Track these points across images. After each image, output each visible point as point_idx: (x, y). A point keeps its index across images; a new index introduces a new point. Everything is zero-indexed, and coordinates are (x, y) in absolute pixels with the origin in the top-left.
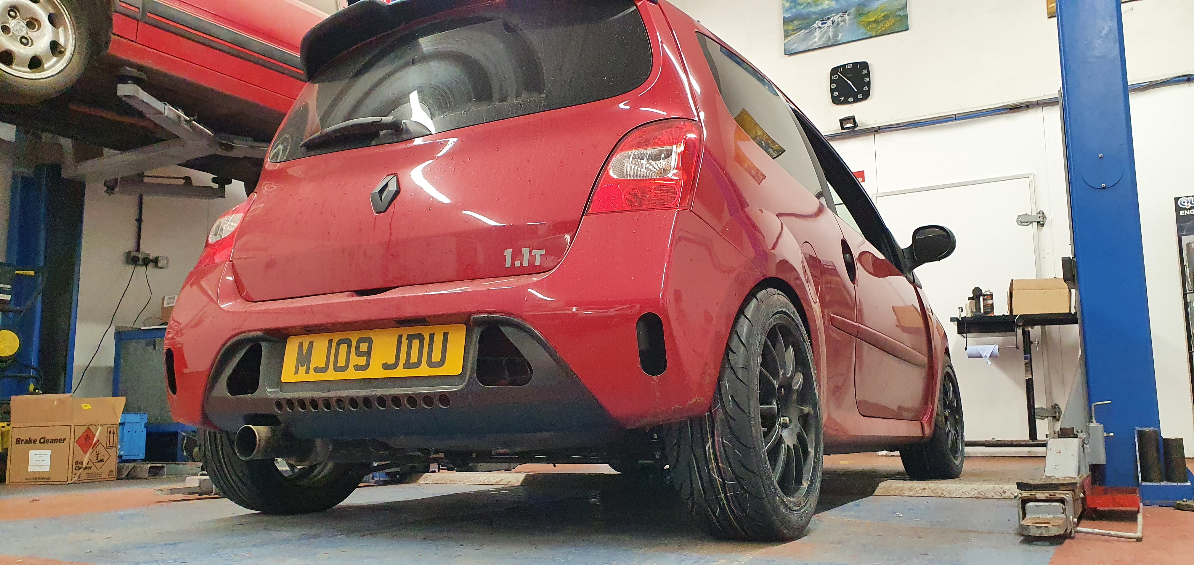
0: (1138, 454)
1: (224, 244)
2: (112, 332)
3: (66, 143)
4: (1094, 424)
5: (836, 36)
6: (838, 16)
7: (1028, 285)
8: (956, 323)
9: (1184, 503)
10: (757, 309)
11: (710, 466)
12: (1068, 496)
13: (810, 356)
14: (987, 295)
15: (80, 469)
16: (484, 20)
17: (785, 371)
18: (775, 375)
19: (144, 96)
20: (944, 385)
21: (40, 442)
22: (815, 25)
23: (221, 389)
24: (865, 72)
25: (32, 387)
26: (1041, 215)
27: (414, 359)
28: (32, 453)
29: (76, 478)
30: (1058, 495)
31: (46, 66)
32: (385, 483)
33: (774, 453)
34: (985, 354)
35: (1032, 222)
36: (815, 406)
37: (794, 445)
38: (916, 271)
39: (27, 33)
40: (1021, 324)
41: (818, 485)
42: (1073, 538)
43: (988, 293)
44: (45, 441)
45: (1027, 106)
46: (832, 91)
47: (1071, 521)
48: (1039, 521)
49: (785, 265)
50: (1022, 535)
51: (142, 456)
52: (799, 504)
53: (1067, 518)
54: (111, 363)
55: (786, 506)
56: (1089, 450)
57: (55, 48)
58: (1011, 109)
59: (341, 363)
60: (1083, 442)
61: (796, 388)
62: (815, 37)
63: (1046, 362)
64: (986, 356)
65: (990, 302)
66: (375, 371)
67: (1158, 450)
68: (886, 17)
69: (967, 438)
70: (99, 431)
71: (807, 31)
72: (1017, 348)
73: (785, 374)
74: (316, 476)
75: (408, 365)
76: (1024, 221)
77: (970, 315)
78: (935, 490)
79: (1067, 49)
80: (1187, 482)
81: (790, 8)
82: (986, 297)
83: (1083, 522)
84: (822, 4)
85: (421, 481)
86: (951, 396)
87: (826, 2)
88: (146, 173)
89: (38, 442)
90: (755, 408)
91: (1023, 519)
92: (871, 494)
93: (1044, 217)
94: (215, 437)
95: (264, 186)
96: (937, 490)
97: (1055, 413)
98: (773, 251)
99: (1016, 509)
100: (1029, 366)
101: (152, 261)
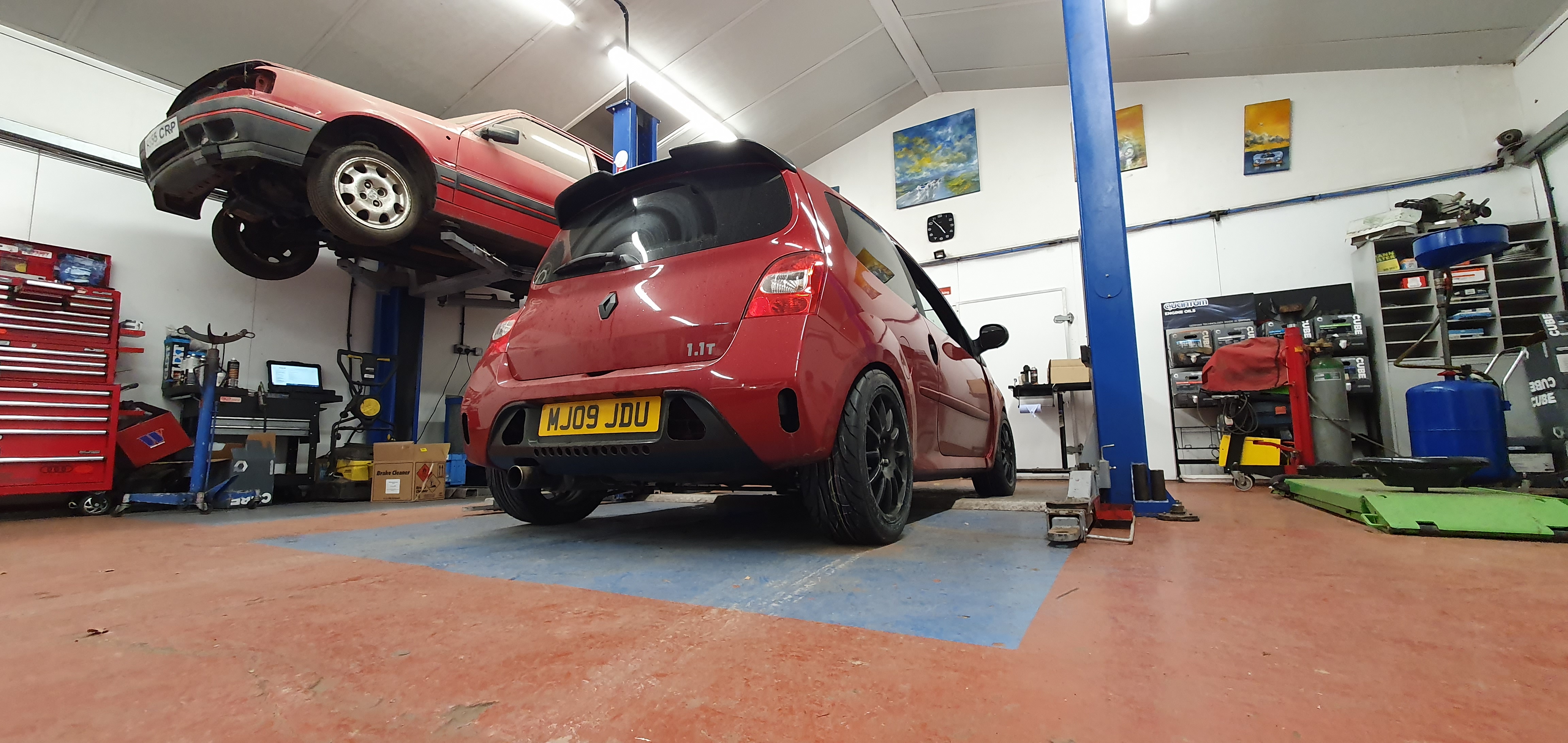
0: (1133, 481)
1: (502, 340)
2: (444, 398)
3: (411, 272)
4: (1103, 460)
5: (931, 195)
6: (933, 182)
7: (1062, 363)
8: (1012, 389)
9: (1165, 515)
10: (865, 384)
11: (831, 495)
12: (1081, 512)
13: (904, 415)
14: (1033, 370)
15: (419, 491)
16: (678, 185)
17: (885, 427)
18: (878, 430)
19: (459, 240)
20: (1002, 433)
21: (393, 474)
22: (917, 189)
23: (499, 440)
24: (950, 220)
25: (389, 437)
26: (1070, 316)
27: (626, 421)
28: (387, 481)
29: (417, 498)
30: (1075, 512)
31: (391, 220)
32: (623, 501)
33: (876, 485)
34: (1032, 411)
35: (1064, 321)
36: (907, 451)
37: (891, 478)
38: (983, 355)
39: (378, 198)
40: (1056, 390)
41: (909, 505)
42: (1085, 542)
43: (1034, 369)
44: (396, 473)
45: (1061, 242)
46: (929, 233)
47: (1084, 530)
48: (1060, 530)
49: (887, 353)
50: (1050, 540)
51: (463, 483)
52: (892, 519)
53: (1081, 528)
54: (444, 420)
55: (885, 521)
56: (1099, 479)
57: (398, 208)
58: (1050, 244)
59: (578, 423)
60: (1095, 472)
61: (894, 438)
62: (917, 197)
63: (1074, 416)
64: (1032, 412)
65: (1035, 375)
66: (601, 429)
67: (1147, 478)
68: (965, 182)
69: (1018, 467)
70: (432, 466)
71: (912, 192)
72: (1054, 406)
73: (885, 429)
74: (571, 497)
75: (622, 425)
76: (1058, 320)
77: (1021, 384)
78: (993, 505)
79: (1084, 203)
80: (1166, 500)
81: (900, 177)
82: (1032, 372)
83: (1094, 530)
84: (922, 174)
85: (648, 499)
86: (1007, 439)
87: (924, 173)
88: (466, 293)
89: (392, 474)
90: (863, 455)
91: (1050, 528)
92: (950, 508)
93: (1073, 317)
94: (498, 474)
95: (532, 301)
96: (995, 506)
97: (1079, 450)
98: (879, 344)
99: (1045, 521)
100: (1062, 419)
101: (471, 351)
